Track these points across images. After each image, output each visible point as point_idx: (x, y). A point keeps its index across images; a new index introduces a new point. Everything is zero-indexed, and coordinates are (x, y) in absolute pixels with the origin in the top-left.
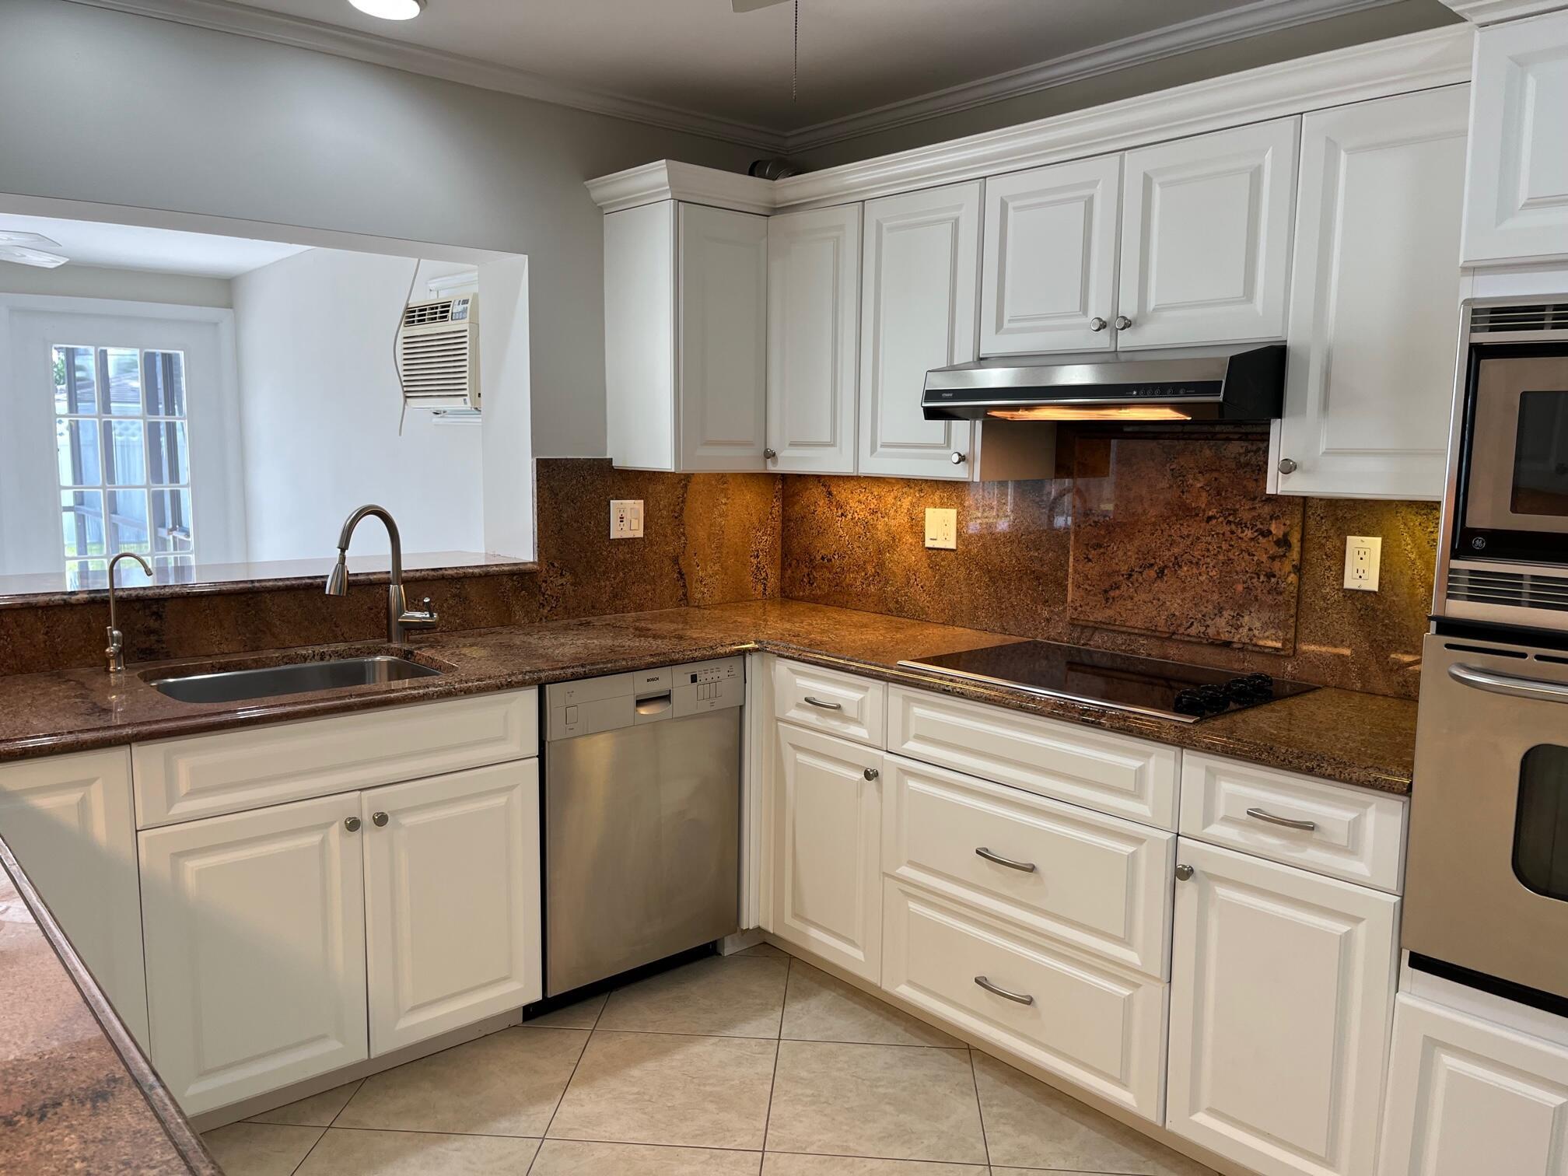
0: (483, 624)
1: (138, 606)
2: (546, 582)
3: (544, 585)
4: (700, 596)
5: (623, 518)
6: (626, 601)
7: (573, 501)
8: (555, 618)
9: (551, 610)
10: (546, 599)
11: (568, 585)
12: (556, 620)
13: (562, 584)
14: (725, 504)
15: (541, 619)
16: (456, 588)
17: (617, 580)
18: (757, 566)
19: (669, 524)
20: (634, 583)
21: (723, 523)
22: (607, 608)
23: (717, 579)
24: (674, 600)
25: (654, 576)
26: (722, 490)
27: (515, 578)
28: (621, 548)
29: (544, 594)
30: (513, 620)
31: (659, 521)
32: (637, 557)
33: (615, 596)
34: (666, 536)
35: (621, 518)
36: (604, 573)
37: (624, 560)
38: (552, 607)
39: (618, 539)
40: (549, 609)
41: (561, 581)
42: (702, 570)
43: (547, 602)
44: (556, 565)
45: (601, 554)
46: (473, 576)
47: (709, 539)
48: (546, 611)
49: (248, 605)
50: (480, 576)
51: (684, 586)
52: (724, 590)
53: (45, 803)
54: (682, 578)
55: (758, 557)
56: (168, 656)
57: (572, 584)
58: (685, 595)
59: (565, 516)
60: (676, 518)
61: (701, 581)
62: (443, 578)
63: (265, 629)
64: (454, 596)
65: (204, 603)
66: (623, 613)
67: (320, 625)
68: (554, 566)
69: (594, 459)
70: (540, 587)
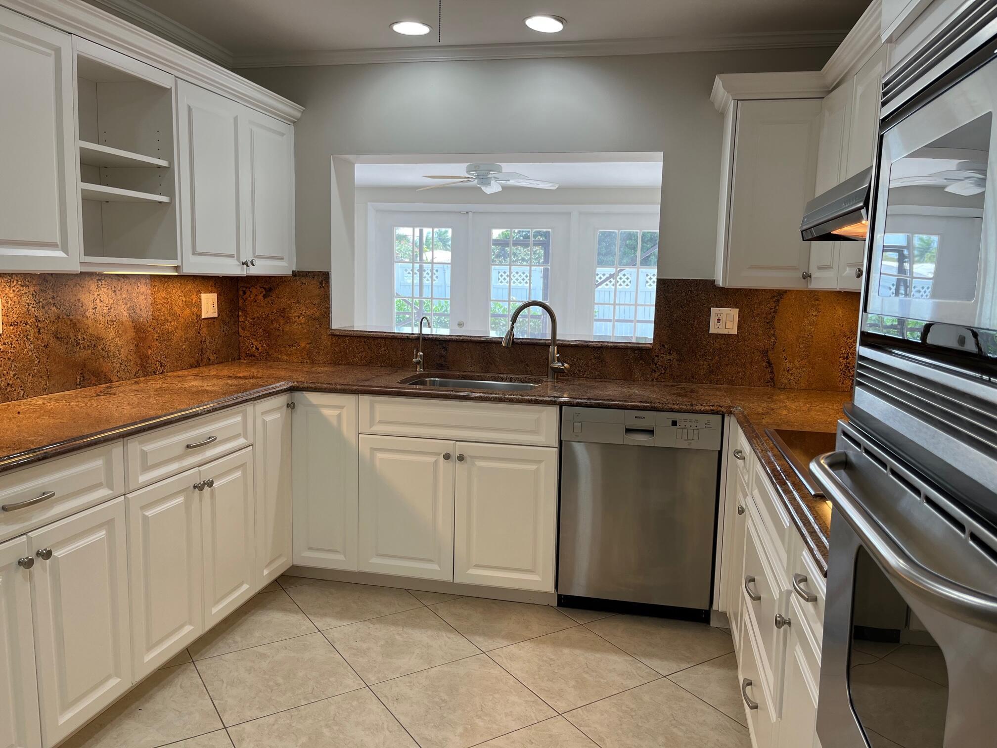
0: (612, 377)
1: (437, 343)
2: (658, 356)
3: (656, 358)
4: (786, 381)
5: (720, 320)
6: (720, 377)
7: (681, 307)
8: (663, 380)
9: (660, 375)
10: (657, 367)
11: (674, 361)
12: (664, 382)
13: (670, 360)
14: (816, 316)
15: (653, 380)
16: (597, 353)
17: (713, 362)
18: (846, 366)
19: (761, 327)
20: (727, 365)
21: (813, 330)
22: (704, 378)
23: (804, 371)
24: (762, 381)
25: (745, 362)
26: (813, 306)
27: (636, 352)
28: (718, 340)
29: (656, 364)
30: (633, 377)
31: (752, 324)
32: (731, 348)
33: (711, 372)
34: (757, 335)
35: (718, 320)
36: (703, 356)
37: (720, 349)
38: (661, 373)
39: (716, 334)
40: (659, 374)
41: (668, 357)
42: (790, 362)
43: (658, 369)
44: (666, 346)
45: (701, 343)
46: (607, 348)
47: (797, 340)
48: (657, 375)
49: (485, 349)
50: (611, 348)
51: (772, 372)
52: (811, 379)
53: (326, 412)
54: (770, 367)
55: (847, 358)
56: (448, 369)
57: (677, 360)
58: (772, 379)
59: (675, 315)
60: (767, 323)
61: (788, 371)
62: (588, 346)
63: (492, 362)
64: (595, 358)
65: (465, 345)
66: (717, 384)
67: (519, 364)
68: (664, 347)
69: (700, 280)
70: (653, 359)
